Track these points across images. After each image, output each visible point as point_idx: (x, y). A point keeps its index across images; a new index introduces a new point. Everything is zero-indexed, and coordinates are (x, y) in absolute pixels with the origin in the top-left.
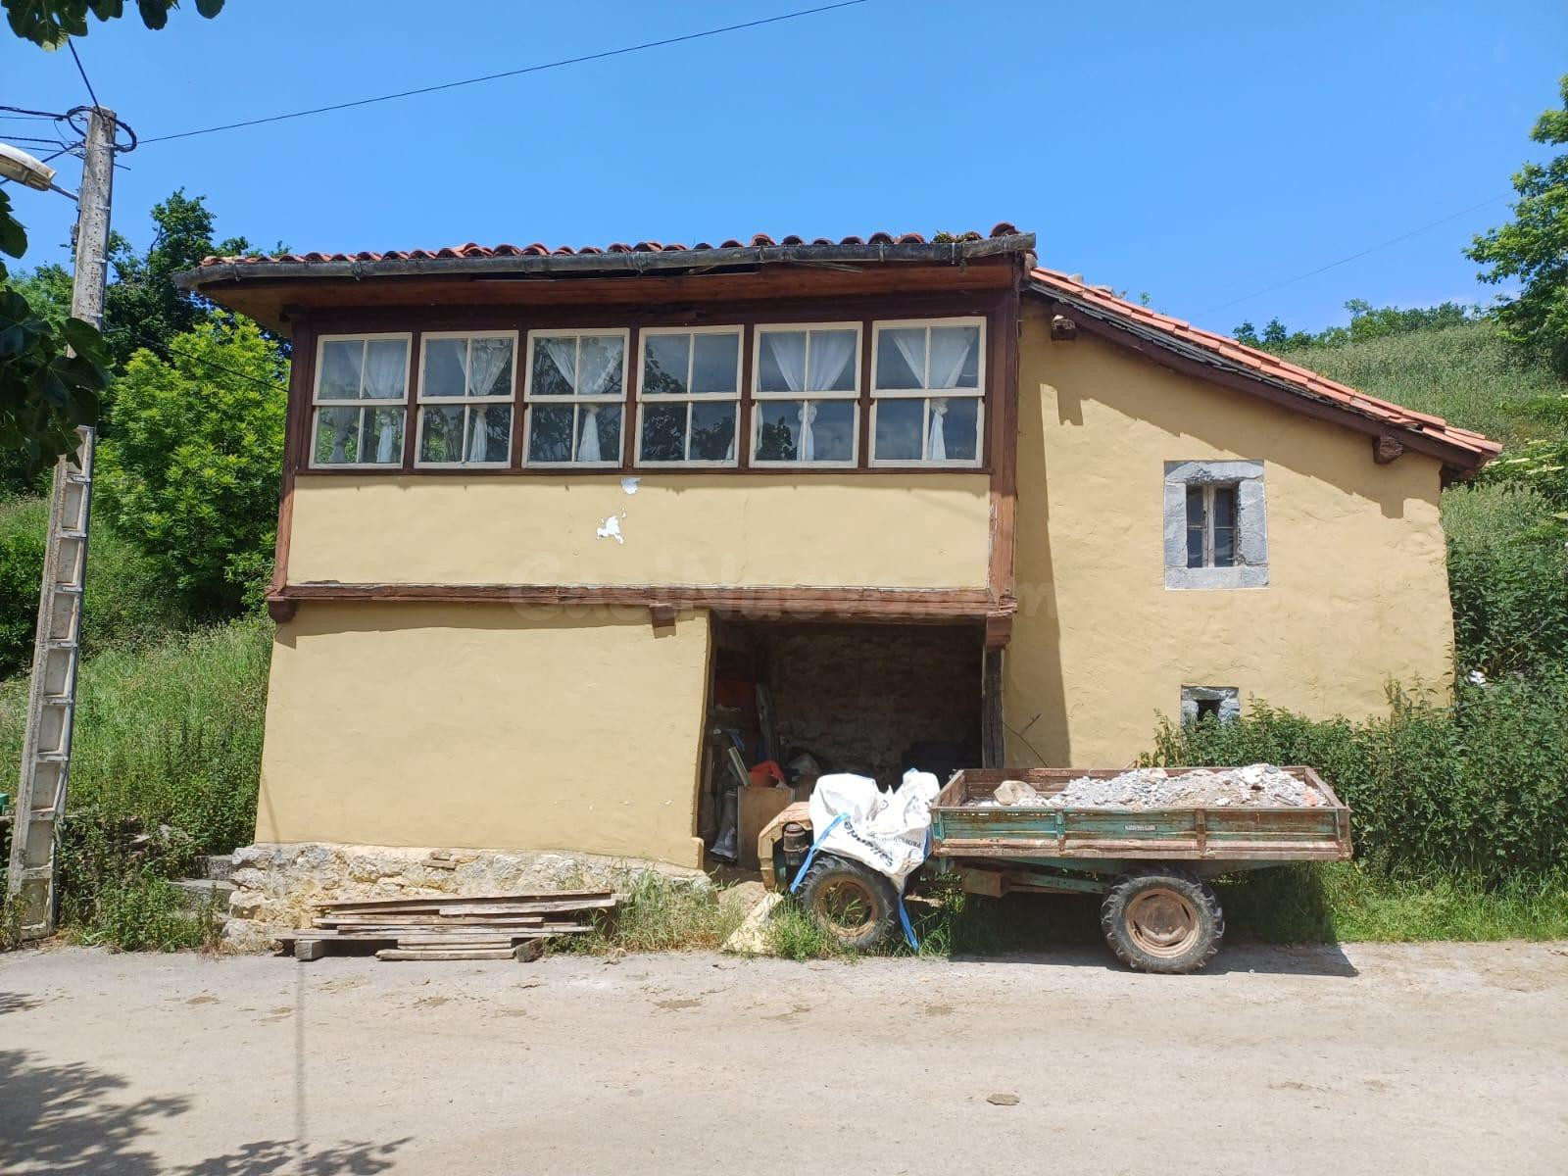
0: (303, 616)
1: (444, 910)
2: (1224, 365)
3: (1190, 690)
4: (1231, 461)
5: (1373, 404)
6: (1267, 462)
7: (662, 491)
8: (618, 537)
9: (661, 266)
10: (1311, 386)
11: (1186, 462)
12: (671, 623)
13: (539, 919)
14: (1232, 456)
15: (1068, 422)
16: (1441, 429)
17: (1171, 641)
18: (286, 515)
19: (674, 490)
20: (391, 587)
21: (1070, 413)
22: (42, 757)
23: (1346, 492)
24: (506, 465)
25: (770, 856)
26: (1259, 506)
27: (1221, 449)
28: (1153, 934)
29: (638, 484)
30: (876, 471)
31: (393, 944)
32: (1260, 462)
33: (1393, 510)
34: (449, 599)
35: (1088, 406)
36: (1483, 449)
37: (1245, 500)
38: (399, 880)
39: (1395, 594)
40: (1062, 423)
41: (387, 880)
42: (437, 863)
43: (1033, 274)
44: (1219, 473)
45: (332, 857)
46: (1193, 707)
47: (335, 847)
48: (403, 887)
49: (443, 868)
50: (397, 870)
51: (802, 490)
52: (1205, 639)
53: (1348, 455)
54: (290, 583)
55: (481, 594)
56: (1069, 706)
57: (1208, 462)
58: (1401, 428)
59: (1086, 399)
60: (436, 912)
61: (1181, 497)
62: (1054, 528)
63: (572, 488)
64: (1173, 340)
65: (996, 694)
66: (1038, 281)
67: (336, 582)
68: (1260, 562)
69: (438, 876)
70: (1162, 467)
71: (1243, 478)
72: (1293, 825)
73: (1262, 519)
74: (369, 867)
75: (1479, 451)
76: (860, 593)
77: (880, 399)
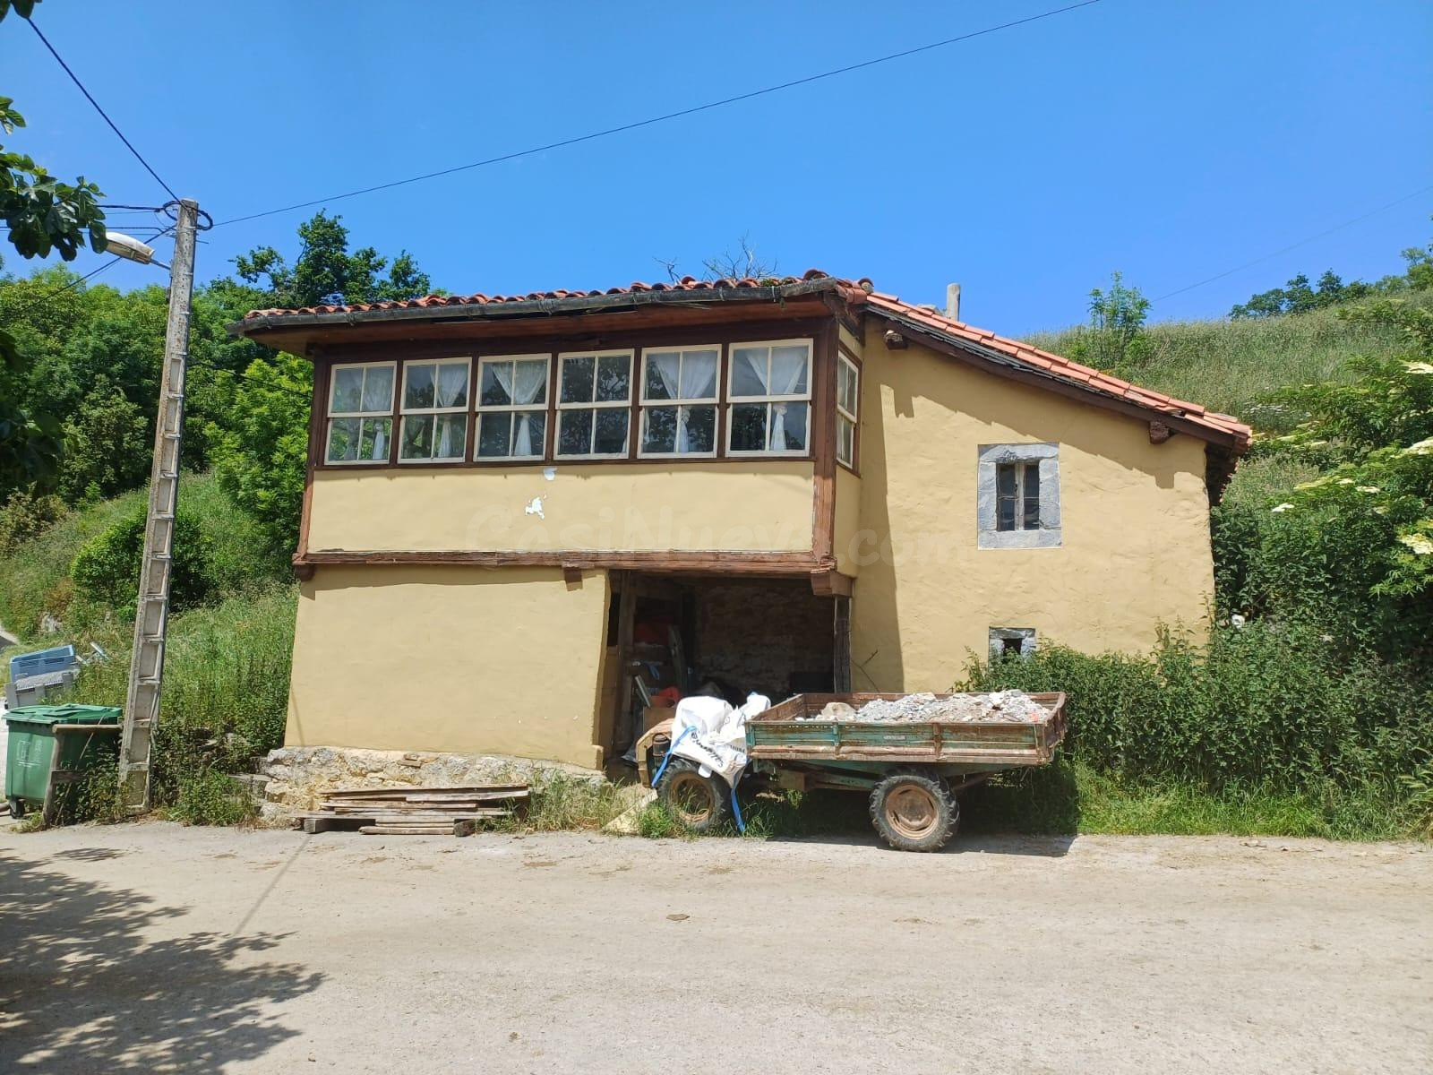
0: (320, 576)
1: (410, 797)
2: (1021, 367)
3: (995, 631)
4: (1032, 444)
5: (1144, 395)
6: (1061, 444)
7: (574, 478)
8: (541, 514)
9: (564, 308)
10: (1092, 382)
11: (996, 445)
12: (579, 579)
13: (474, 805)
14: (1034, 440)
15: (902, 415)
16: (1200, 415)
17: (981, 591)
18: (308, 500)
19: (582, 476)
20: (379, 554)
21: (904, 408)
22: (142, 681)
23: (1127, 468)
24: (462, 460)
25: (644, 760)
26: (1054, 480)
27: (1024, 434)
28: (907, 821)
29: (555, 473)
30: (730, 460)
31: (372, 822)
32: (1056, 444)
33: (1165, 482)
34: (420, 562)
35: (918, 402)
36: (1234, 431)
37: (1043, 476)
38: (380, 775)
39: (1166, 551)
40: (897, 415)
41: (373, 775)
42: (411, 763)
43: (869, 298)
44: (1022, 453)
45: (336, 757)
46: (999, 644)
47: (339, 750)
48: (383, 780)
49: (412, 766)
50: (380, 767)
51: (676, 476)
52: (1009, 589)
53: (1128, 437)
54: (310, 551)
55: (442, 558)
56: (902, 643)
57: (1013, 445)
58: (1167, 414)
59: (916, 396)
60: (404, 799)
61: (992, 474)
62: (891, 500)
63: (509, 477)
64: (981, 347)
65: (845, 634)
66: (873, 304)
67: (341, 550)
68: (1055, 526)
69: (408, 772)
70: (976, 449)
71: (1042, 458)
72: (1005, 736)
73: (1057, 491)
74: (361, 765)
75: (1231, 432)
76: (717, 556)
77: (734, 404)
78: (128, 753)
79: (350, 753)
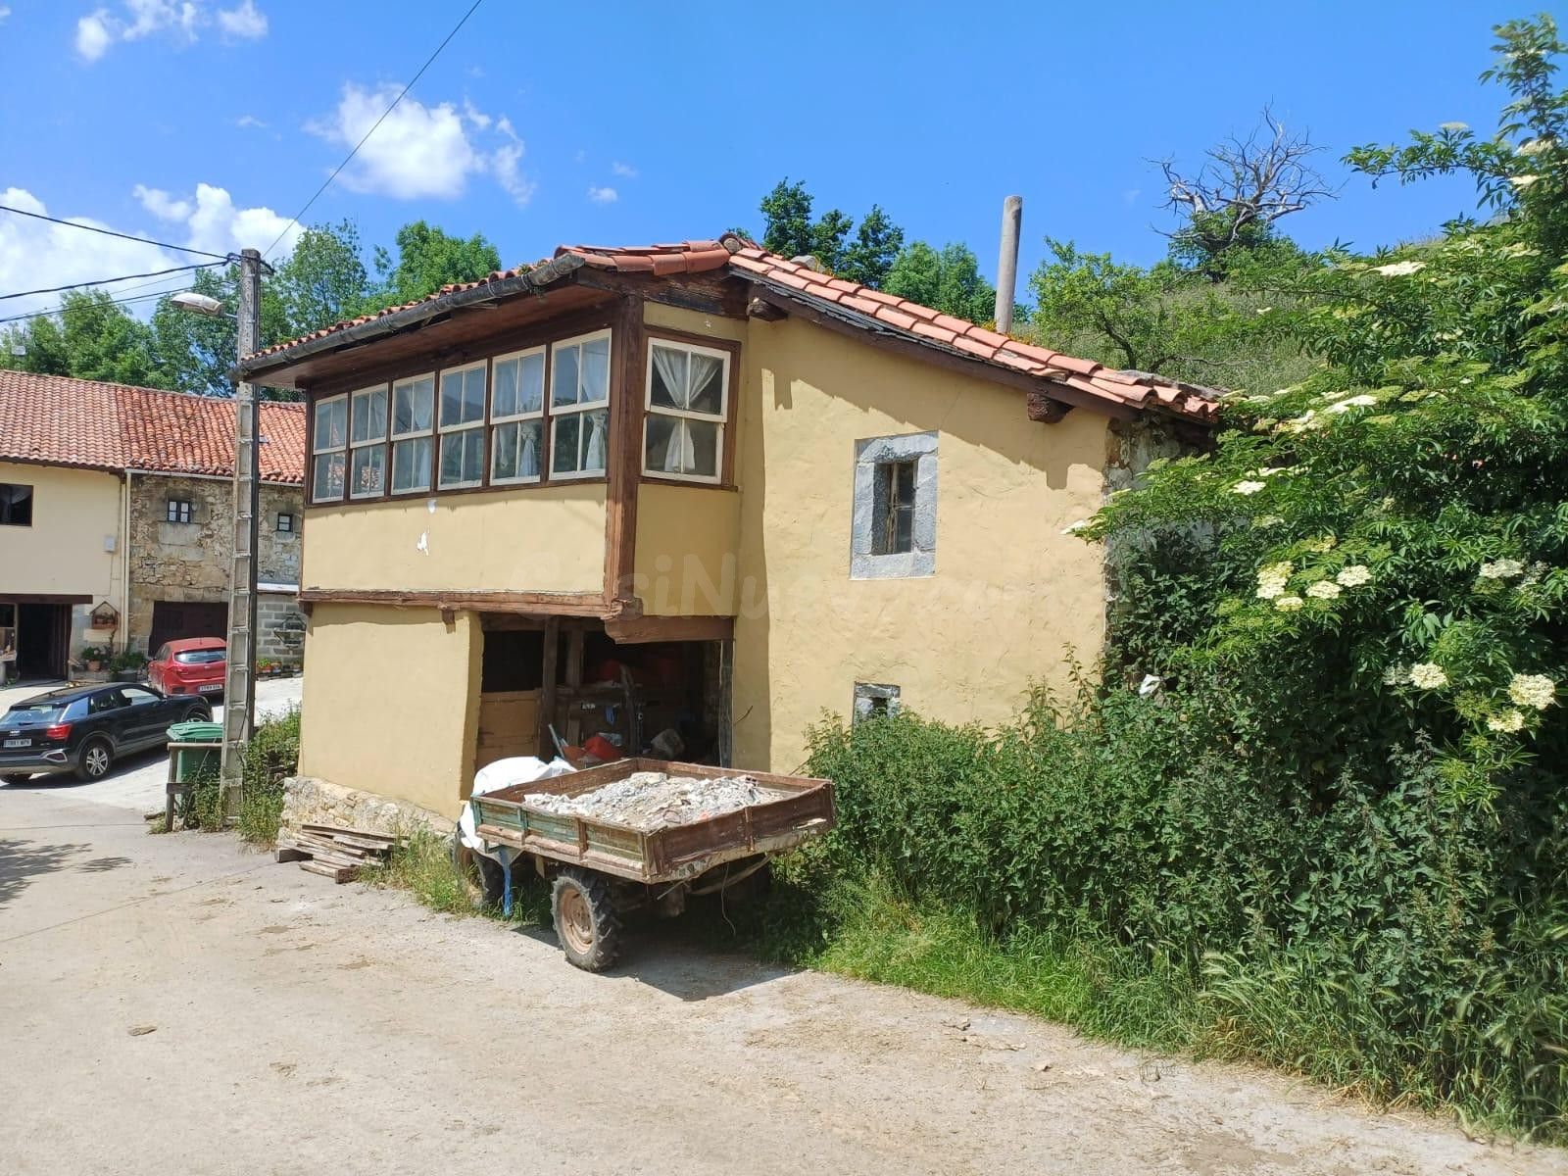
0: (314, 613)
1: (338, 838)
2: (886, 330)
3: (861, 688)
4: (913, 434)
5: (1020, 355)
6: (940, 432)
7: (446, 510)
8: (426, 550)
9: (399, 325)
10: (960, 343)
11: (874, 439)
12: (453, 621)
13: (359, 852)
14: (910, 428)
15: (781, 407)
16: (1086, 377)
17: (848, 635)
19: (451, 508)
20: (337, 592)
21: (784, 399)
22: (232, 706)
23: (1014, 461)
24: (383, 493)
26: (932, 484)
27: (903, 422)
29: (435, 504)
30: (547, 485)
31: (309, 857)
32: (933, 433)
33: (1057, 481)
34: (359, 601)
35: (798, 387)
36: (1127, 399)
37: (921, 479)
38: (334, 811)
39: (1049, 581)
40: (776, 408)
41: (331, 811)
42: (352, 804)
43: (734, 260)
44: (901, 449)
45: (314, 791)
46: (865, 704)
47: (318, 782)
48: (330, 817)
49: (349, 807)
50: (334, 804)
51: (510, 505)
52: (876, 633)
53: (1013, 414)
54: (303, 589)
56: (773, 698)
57: (892, 438)
58: (1047, 379)
59: (795, 380)
60: (331, 837)
61: (868, 479)
62: (769, 518)
63: (408, 510)
64: (842, 309)
65: (729, 684)
66: (738, 266)
67: (318, 588)
68: (929, 548)
69: (345, 812)
70: (852, 444)
71: (921, 454)
73: (934, 499)
75: (1121, 401)
76: (539, 598)
77: (558, 416)
78: (225, 772)
79: (326, 787)
